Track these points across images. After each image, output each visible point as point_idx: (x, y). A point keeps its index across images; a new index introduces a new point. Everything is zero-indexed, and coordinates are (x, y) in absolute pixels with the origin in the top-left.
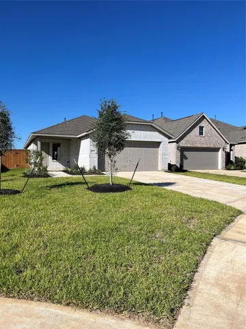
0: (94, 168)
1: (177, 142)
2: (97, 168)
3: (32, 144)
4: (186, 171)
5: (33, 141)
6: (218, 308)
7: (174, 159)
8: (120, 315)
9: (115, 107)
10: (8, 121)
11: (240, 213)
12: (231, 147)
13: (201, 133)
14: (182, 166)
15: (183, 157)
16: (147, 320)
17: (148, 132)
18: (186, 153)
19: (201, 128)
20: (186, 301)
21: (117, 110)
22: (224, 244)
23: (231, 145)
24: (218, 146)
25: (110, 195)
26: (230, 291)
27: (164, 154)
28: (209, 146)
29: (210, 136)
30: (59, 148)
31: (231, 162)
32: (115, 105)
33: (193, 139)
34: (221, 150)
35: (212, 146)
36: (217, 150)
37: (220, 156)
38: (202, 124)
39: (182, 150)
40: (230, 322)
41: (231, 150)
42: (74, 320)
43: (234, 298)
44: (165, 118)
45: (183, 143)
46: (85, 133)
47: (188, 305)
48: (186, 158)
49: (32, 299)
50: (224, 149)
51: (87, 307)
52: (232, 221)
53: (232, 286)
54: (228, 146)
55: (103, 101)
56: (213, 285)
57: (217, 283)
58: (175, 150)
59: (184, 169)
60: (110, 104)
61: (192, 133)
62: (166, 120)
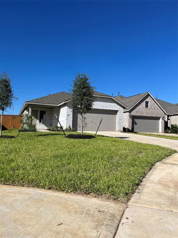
0: (70, 127)
1: (130, 112)
2: (71, 128)
3: (25, 111)
4: (136, 132)
5: (26, 108)
6: (160, 195)
7: (127, 124)
8: (88, 195)
9: (86, 79)
10: (9, 86)
11: (175, 152)
12: (168, 117)
13: (147, 106)
14: (133, 129)
15: (134, 123)
16: (108, 199)
17: (109, 104)
18: (136, 120)
19: (147, 103)
20: (137, 191)
21: (87, 81)
22: (165, 165)
23: (168, 116)
24: (159, 116)
25: (81, 140)
26: (169, 187)
27: (120, 119)
28: (152, 115)
29: (153, 109)
30: (44, 116)
31: (169, 128)
32: (86, 78)
33: (141, 110)
34: (161, 119)
35: (154, 116)
36: (158, 118)
37: (161, 123)
38: (148, 100)
39: (133, 118)
40: (170, 201)
41: (168, 119)
42: (54, 196)
43: (172, 190)
44: (121, 96)
45: (134, 113)
46: (64, 103)
47: (139, 192)
48: (136, 124)
49: (23, 186)
50: (163, 118)
51: (63, 191)
52: (170, 155)
53: (171, 185)
54: (166, 117)
55: (77, 74)
56: (156, 184)
57: (159, 183)
58: (128, 117)
59: (135, 131)
60: (82, 77)
61: (140, 106)
62: (122, 97)
